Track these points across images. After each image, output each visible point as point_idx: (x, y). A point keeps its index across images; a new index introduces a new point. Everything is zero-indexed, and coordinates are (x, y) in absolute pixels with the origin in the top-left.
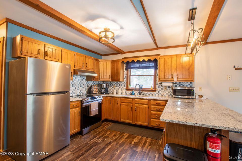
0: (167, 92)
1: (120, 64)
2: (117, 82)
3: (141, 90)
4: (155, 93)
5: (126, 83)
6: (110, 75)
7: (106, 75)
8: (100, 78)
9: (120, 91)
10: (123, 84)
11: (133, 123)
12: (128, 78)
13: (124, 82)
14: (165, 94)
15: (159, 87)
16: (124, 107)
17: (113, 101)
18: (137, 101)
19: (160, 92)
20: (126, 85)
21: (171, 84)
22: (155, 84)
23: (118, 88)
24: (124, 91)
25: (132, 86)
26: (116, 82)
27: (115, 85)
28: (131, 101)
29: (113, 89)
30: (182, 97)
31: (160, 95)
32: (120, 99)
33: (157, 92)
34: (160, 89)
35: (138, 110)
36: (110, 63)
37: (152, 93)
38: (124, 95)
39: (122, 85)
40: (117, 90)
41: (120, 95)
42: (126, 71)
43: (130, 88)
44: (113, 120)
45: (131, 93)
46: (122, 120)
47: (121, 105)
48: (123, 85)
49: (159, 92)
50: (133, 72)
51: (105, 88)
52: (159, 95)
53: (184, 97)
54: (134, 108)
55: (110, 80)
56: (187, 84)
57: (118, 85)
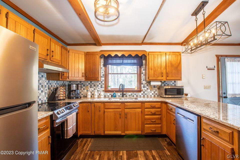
0: (153, 92)
1: (98, 57)
2: (91, 82)
3: (123, 91)
4: (140, 94)
5: (103, 82)
6: (83, 72)
7: (77, 71)
8: (70, 75)
9: (96, 94)
10: (100, 84)
11: (123, 134)
12: (106, 76)
13: (102, 82)
14: (151, 94)
15: (144, 87)
16: (110, 113)
17: (93, 107)
18: (127, 105)
19: (146, 93)
20: (103, 86)
21: (159, 83)
22: (140, 82)
23: (93, 89)
24: (103, 94)
25: (112, 85)
26: (89, 82)
27: (87, 85)
28: (119, 105)
29: (86, 91)
30: (173, 96)
31: (146, 96)
32: (102, 104)
33: (142, 92)
34: (146, 89)
35: (129, 116)
36: (83, 56)
37: (137, 93)
38: (103, 99)
39: (98, 86)
40: (91, 92)
41: (96, 100)
42: (103, 68)
43: (109, 89)
44: (93, 134)
45: (112, 96)
46: (107, 132)
47: (104, 112)
48: (100, 85)
49: (144, 92)
50: (112, 69)
51: (75, 91)
52: (144, 96)
53: (175, 96)
54: (123, 115)
55: (83, 79)
56: (172, 83)
57: (93, 86)
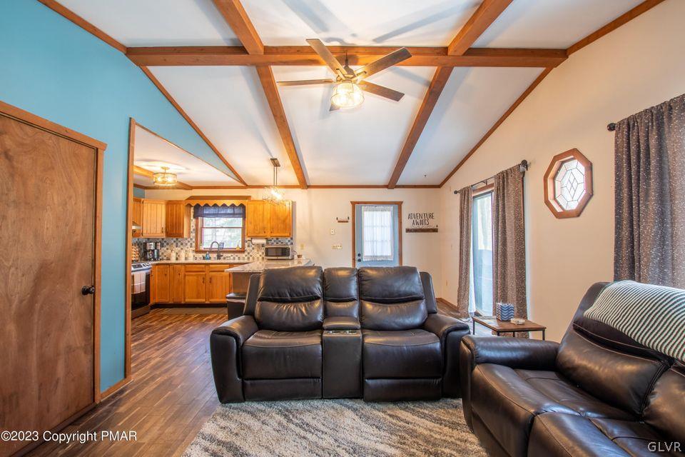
0: (261, 253)
1: (183, 207)
2: (177, 239)
3: (220, 252)
4: (244, 255)
5: (194, 240)
6: (164, 226)
7: (155, 225)
8: (145, 232)
9: (183, 254)
10: (189, 242)
11: (207, 302)
12: (198, 232)
13: (191, 239)
14: (258, 256)
15: (249, 246)
16: (191, 279)
17: (171, 270)
18: (212, 268)
19: (251, 254)
20: (194, 244)
21: (264, 241)
22: (244, 241)
23: (179, 249)
24: (191, 255)
25: (206, 246)
26: (175, 239)
27: (172, 244)
28: (203, 268)
29: (169, 251)
30: (276, 258)
31: (251, 258)
32: (183, 268)
33: (246, 253)
34: (251, 248)
35: (214, 281)
36: (164, 207)
37: (239, 255)
38: (191, 260)
39: (186, 244)
40: (177, 254)
41: (182, 260)
42: (194, 220)
43: (202, 248)
44: (171, 302)
45: (204, 257)
46: (188, 300)
47: (185, 276)
48: (189, 244)
49: (249, 253)
50: (208, 221)
51: (153, 251)
52: (248, 258)
53: (279, 258)
54: (208, 279)
55: (164, 236)
56: (287, 241)
57: (179, 244)
